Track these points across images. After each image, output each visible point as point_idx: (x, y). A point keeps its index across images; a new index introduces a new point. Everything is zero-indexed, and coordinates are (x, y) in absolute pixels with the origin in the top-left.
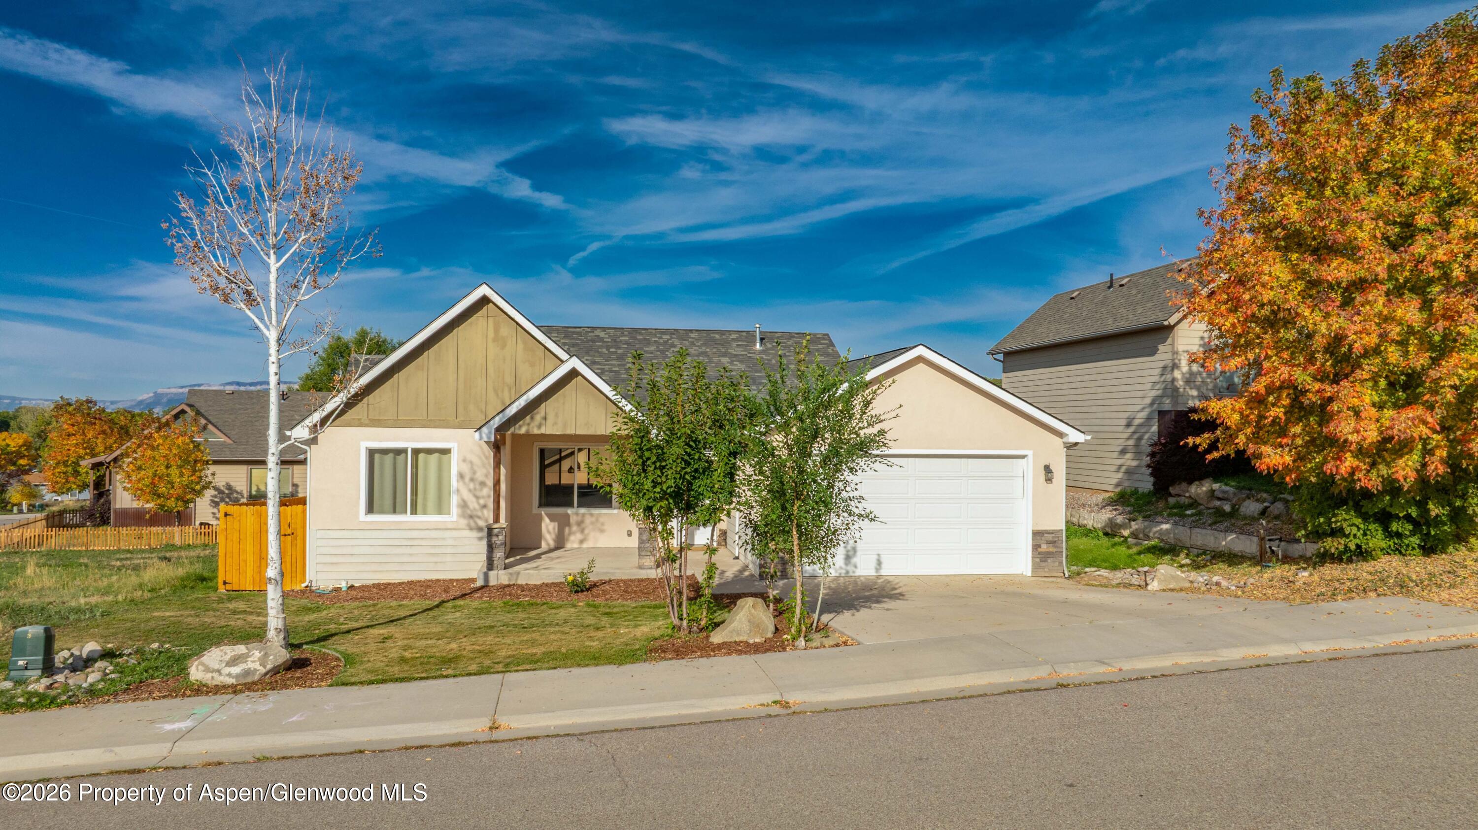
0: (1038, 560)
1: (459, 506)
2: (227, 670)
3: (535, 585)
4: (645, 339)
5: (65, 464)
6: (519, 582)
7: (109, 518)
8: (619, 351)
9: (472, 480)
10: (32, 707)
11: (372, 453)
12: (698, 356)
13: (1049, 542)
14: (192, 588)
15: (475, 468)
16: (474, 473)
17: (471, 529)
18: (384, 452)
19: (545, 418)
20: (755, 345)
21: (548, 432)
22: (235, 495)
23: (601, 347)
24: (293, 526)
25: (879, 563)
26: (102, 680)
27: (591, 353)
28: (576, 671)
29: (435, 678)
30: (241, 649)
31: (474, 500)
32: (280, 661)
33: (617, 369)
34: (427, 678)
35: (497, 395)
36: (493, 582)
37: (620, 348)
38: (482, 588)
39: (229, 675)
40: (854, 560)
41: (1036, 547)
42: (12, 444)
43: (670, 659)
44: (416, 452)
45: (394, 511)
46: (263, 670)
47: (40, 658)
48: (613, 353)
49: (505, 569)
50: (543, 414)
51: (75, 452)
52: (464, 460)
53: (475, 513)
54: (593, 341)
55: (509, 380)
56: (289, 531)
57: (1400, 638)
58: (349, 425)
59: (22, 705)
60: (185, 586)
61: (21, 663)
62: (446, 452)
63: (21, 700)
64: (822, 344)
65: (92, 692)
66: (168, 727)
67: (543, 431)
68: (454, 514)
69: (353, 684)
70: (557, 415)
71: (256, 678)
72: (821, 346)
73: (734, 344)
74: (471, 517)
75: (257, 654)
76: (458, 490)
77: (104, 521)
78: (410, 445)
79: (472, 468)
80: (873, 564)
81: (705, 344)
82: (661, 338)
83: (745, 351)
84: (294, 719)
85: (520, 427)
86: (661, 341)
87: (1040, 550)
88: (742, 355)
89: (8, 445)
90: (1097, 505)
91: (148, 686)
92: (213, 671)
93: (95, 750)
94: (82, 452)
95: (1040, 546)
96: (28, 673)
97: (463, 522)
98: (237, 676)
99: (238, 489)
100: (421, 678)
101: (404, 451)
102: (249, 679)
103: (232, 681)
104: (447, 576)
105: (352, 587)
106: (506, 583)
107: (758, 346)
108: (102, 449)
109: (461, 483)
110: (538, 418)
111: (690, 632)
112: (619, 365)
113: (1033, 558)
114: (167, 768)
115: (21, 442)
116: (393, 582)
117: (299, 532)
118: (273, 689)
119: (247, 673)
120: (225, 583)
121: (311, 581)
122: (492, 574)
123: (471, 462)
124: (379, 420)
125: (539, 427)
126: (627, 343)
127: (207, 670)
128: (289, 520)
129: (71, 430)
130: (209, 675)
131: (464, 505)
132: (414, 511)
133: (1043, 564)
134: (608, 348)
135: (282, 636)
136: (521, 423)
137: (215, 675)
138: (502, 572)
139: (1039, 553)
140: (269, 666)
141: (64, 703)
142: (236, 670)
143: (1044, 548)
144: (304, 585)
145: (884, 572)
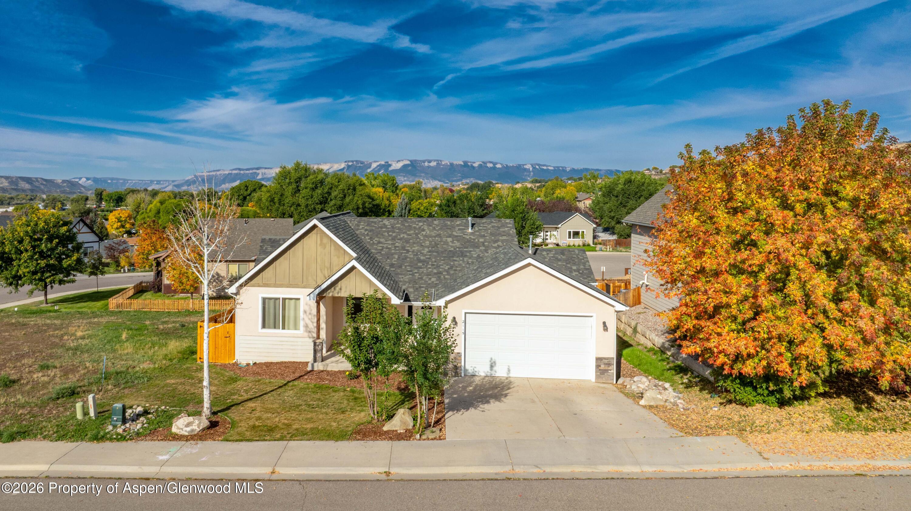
0: (599, 373)
1: (304, 326)
2: (185, 429)
3: (335, 371)
4: (409, 226)
5: (143, 254)
6: (328, 369)
7: (161, 289)
8: (394, 234)
9: (310, 314)
10: (118, 440)
11: (264, 300)
12: (435, 237)
13: (605, 364)
14: (187, 359)
15: (312, 308)
16: (311, 310)
17: (310, 338)
18: (270, 299)
19: (341, 289)
20: (468, 229)
21: (342, 296)
22: (221, 278)
23: (385, 232)
24: (230, 333)
25: (509, 370)
26: (142, 428)
27: (379, 236)
28: (318, 443)
29: (262, 440)
30: (191, 419)
31: (311, 323)
32: (205, 426)
33: (390, 247)
34: (258, 440)
35: (322, 272)
36: (316, 369)
37: (394, 232)
38: (311, 371)
39: (186, 431)
40: (495, 368)
41: (598, 366)
42: (123, 216)
43: (359, 440)
44: (284, 299)
45: (275, 328)
46: (199, 430)
47: (121, 417)
48: (391, 235)
49: (322, 361)
50: (339, 287)
51: (147, 248)
52: (307, 304)
53: (311, 330)
54: (381, 228)
55: (327, 264)
56: (228, 336)
57: (697, 468)
58: (253, 286)
59: (115, 438)
60: (184, 358)
61: (115, 419)
62: (299, 299)
63: (115, 437)
64: (508, 227)
65: (138, 434)
66: (161, 458)
67: (339, 295)
68: (301, 331)
69: (230, 441)
70: (346, 287)
71: (196, 433)
72: (506, 229)
73: (457, 228)
74: (310, 332)
75: (197, 422)
76: (303, 319)
77: (159, 290)
78: (281, 296)
79: (310, 308)
80: (506, 370)
81: (441, 229)
82: (418, 225)
83: (462, 233)
84: (203, 459)
85: (329, 293)
86: (418, 227)
87: (600, 368)
88: (460, 236)
89: (121, 217)
90: (662, 331)
91: (157, 432)
92: (180, 429)
93: (136, 467)
94: (150, 248)
95: (600, 366)
96: (117, 423)
97: (306, 334)
98: (189, 432)
99: (222, 275)
100: (256, 440)
101: (279, 299)
102: (193, 433)
103: (187, 434)
104: (298, 360)
105: (255, 363)
106: (322, 369)
107: (470, 230)
108: (159, 247)
109: (305, 315)
110: (337, 289)
111: (378, 421)
112: (392, 244)
113: (596, 372)
114: (157, 479)
115: (127, 215)
116: (273, 361)
117: (232, 336)
118: (201, 440)
119: (193, 430)
120: (200, 358)
121: (237, 360)
122: (316, 364)
123: (310, 305)
124: (267, 284)
125: (338, 293)
126: (399, 229)
127: (178, 428)
128: (228, 330)
129: (146, 237)
130: (179, 430)
131: (306, 326)
132: (284, 328)
133: (602, 376)
134: (388, 232)
135: (209, 410)
136: (329, 291)
137: (181, 430)
138: (320, 364)
139: (600, 370)
140: (201, 428)
141: (128, 439)
142: (188, 429)
143: (603, 367)
144: (234, 361)
145: (512, 375)
